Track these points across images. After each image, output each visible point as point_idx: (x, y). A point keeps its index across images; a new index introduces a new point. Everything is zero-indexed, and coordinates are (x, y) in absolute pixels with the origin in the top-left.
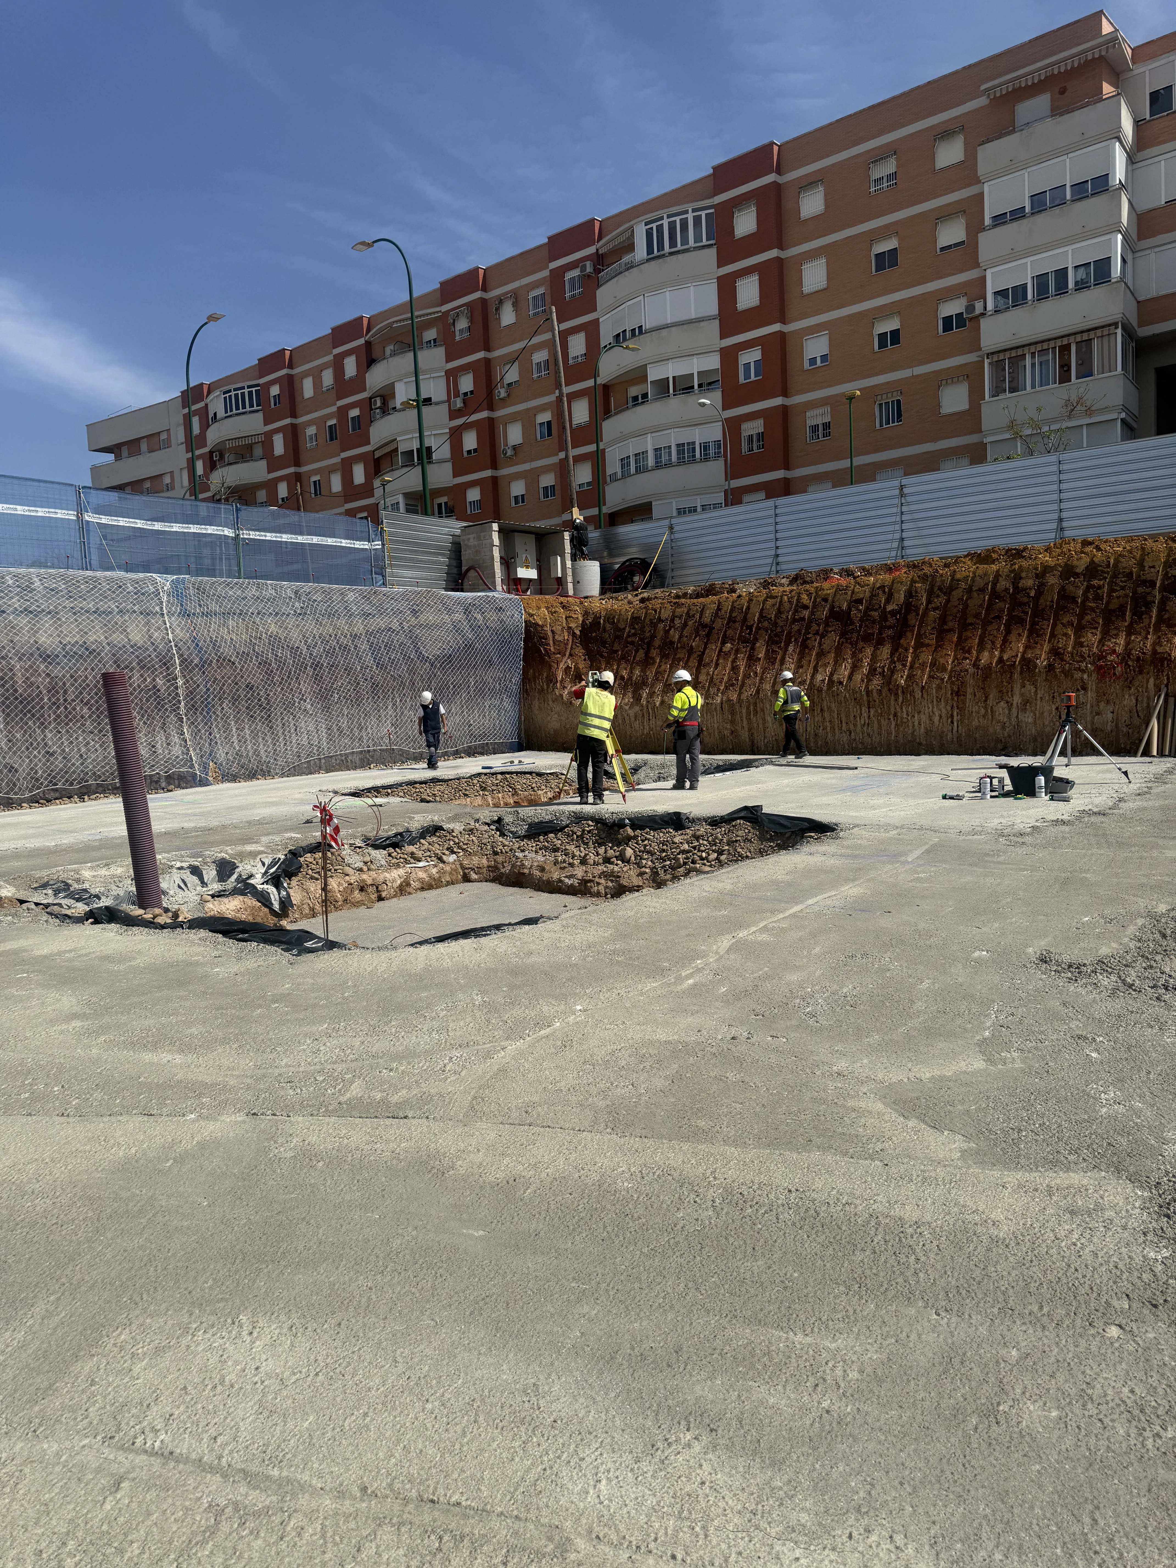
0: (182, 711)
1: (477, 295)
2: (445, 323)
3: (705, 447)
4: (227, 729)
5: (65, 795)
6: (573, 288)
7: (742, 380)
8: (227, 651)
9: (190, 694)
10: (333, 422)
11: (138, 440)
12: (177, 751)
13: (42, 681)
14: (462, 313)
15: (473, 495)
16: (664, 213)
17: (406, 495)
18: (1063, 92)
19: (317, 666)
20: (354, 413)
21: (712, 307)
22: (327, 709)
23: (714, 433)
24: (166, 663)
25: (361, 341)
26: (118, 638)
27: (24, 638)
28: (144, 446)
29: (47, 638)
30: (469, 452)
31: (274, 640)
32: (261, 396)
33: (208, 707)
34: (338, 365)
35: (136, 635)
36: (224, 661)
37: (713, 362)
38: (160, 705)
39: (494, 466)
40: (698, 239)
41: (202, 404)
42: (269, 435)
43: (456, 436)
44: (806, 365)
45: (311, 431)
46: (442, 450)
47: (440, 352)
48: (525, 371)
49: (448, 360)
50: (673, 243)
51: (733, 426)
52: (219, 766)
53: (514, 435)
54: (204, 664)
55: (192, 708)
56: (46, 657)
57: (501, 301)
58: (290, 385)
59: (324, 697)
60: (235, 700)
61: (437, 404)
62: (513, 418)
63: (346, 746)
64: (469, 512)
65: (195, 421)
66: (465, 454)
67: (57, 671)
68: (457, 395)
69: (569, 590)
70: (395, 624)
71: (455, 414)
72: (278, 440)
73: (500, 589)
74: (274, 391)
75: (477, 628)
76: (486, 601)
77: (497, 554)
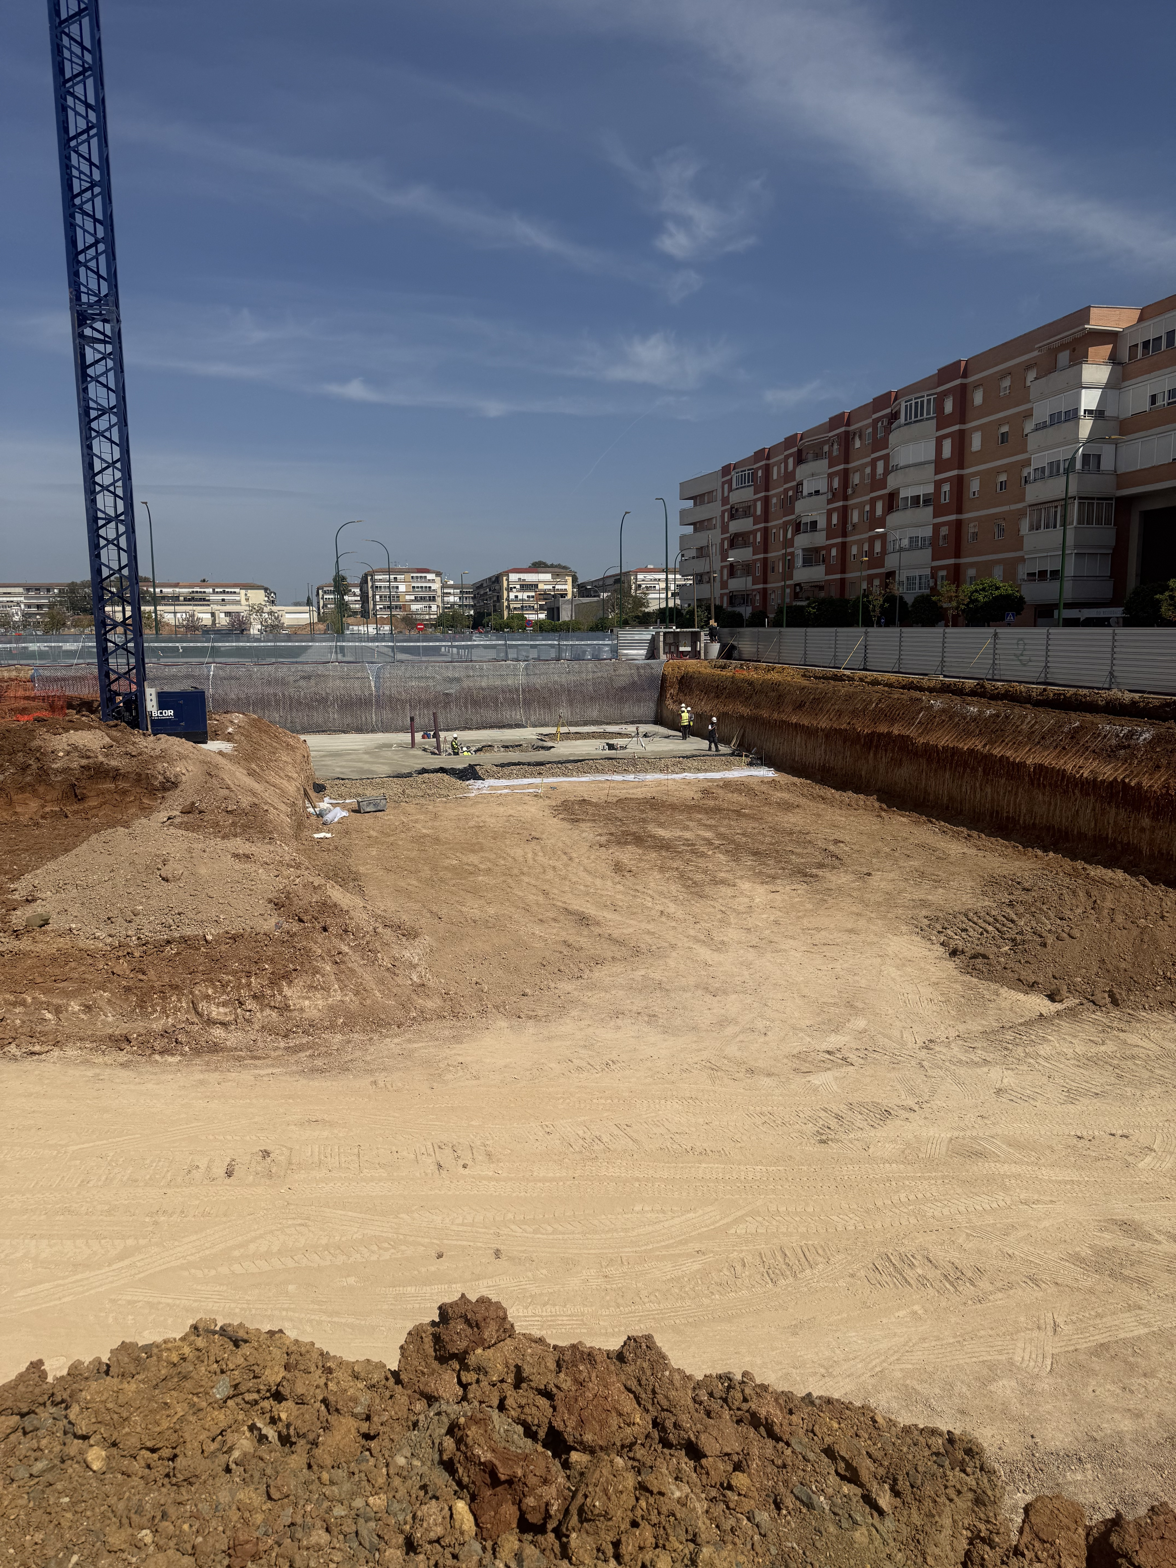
0: (521, 705)
1: (843, 429)
2: (830, 443)
3: (924, 539)
4: (535, 711)
5: (485, 728)
6: (881, 432)
7: (942, 501)
8: (538, 686)
9: (524, 700)
10: (782, 497)
11: (704, 494)
12: (519, 717)
13: (481, 696)
14: (836, 440)
15: (833, 552)
16: (913, 396)
17: (803, 550)
18: (1074, 350)
19: (569, 691)
20: (790, 493)
21: (932, 456)
22: (571, 705)
23: (928, 532)
24: (517, 690)
25: (795, 449)
26: (504, 683)
27: (477, 684)
28: (706, 499)
29: (484, 684)
30: (834, 525)
31: (555, 682)
32: (754, 475)
34: (786, 462)
35: (510, 682)
36: (536, 690)
37: (930, 489)
38: (514, 704)
39: (845, 534)
40: (928, 413)
41: (729, 477)
42: (755, 501)
43: (829, 515)
44: (971, 495)
45: (774, 500)
46: (822, 523)
47: (826, 462)
48: (862, 478)
49: (830, 467)
50: (916, 416)
51: (936, 528)
52: (532, 722)
53: (855, 517)
54: (530, 691)
55: (524, 704)
56: (482, 689)
57: (853, 435)
58: (767, 469)
59: (571, 702)
60: (539, 702)
61: (822, 494)
62: (855, 507)
63: (577, 718)
65: (726, 487)
66: (833, 527)
68: (831, 489)
69: (703, 657)
70: (605, 675)
71: (829, 502)
72: (759, 504)
73: (663, 657)
74: (760, 473)
75: (639, 676)
76: (648, 665)
77: (661, 644)
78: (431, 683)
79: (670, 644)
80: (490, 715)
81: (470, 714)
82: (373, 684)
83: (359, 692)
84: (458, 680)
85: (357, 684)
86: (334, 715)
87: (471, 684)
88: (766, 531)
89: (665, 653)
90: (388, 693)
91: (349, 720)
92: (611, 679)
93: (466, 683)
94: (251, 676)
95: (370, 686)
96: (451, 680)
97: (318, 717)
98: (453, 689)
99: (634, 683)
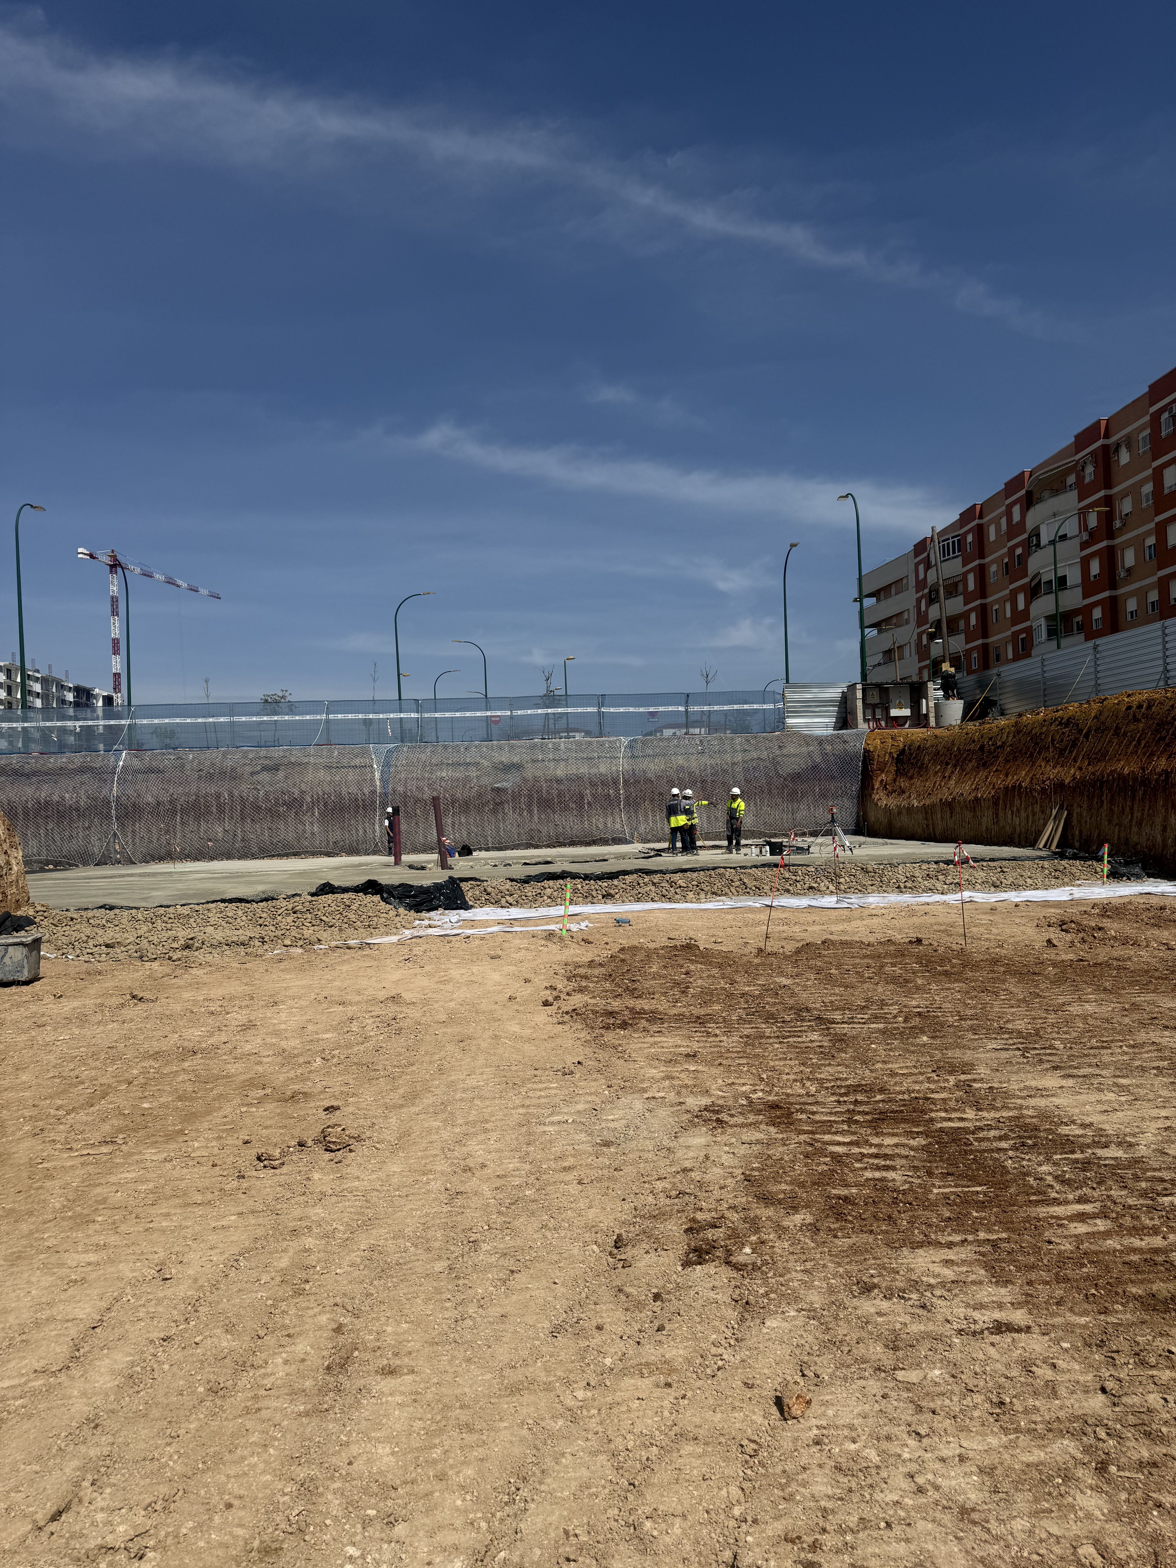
0: (622, 807)
1: (1098, 444)
2: (1078, 469)
4: (646, 816)
6: (1167, 427)
8: (650, 775)
9: (627, 798)
10: (1006, 560)
11: (890, 585)
12: (618, 826)
13: (555, 792)
14: (1088, 462)
15: (1097, 613)
17: (1047, 618)
19: (703, 781)
20: (1019, 551)
24: (615, 782)
25: (1023, 492)
26: (594, 771)
27: (550, 773)
28: (893, 591)
29: (560, 772)
30: (1095, 576)
31: (681, 768)
32: (961, 543)
33: (638, 805)
34: (1009, 514)
35: (603, 769)
38: (611, 804)
39: (1113, 586)
41: (925, 554)
42: (965, 575)
43: (1085, 563)
45: (994, 568)
46: (1074, 576)
47: (1074, 494)
48: (1136, 502)
49: (1080, 500)
52: (640, 835)
53: (1129, 558)
54: (637, 782)
55: (628, 804)
56: (559, 781)
57: (1118, 446)
58: (980, 531)
60: (652, 800)
61: (1071, 538)
62: (1128, 544)
64: (1094, 628)
65: (921, 568)
66: (1092, 579)
67: (562, 787)
68: (1086, 529)
69: (932, 722)
70: (764, 755)
71: (1084, 545)
72: (971, 578)
73: (863, 726)
74: (970, 538)
75: (824, 755)
76: (838, 736)
77: (859, 704)
78: (473, 773)
79: (874, 707)
80: (571, 824)
81: (536, 821)
82: (377, 775)
83: (353, 789)
84: (518, 767)
85: (352, 776)
86: (313, 827)
87: (539, 773)
88: (983, 611)
89: (866, 720)
90: (401, 789)
91: (336, 835)
92: (775, 762)
93: (530, 772)
94: (183, 766)
95: (372, 779)
96: (508, 768)
97: (287, 832)
98: (508, 782)
99: (815, 767)
